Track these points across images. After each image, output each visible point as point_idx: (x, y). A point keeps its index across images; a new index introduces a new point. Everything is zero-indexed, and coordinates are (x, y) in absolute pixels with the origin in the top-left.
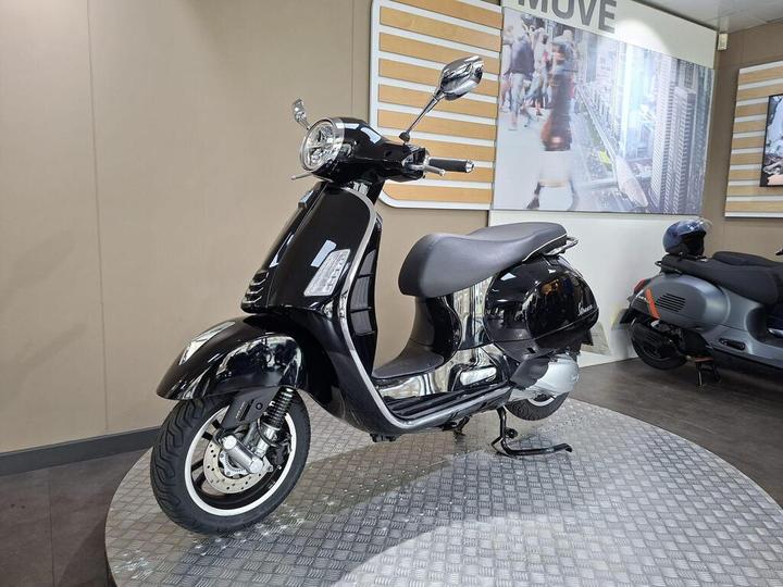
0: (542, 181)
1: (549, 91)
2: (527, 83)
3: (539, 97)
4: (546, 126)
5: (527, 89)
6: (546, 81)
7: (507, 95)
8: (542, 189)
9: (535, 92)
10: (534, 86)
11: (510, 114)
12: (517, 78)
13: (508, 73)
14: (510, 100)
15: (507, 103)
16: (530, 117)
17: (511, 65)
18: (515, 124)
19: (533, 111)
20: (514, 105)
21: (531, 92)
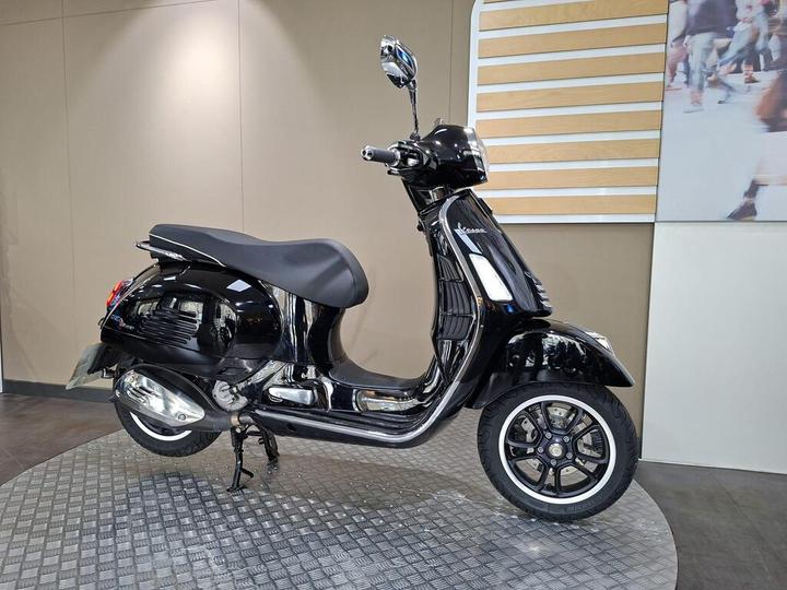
0: (760, 177)
1: (774, 45)
2: (722, 42)
3: (750, 57)
4: (768, 97)
5: (722, 51)
6: (764, 30)
7: (681, 67)
8: (761, 191)
9: (740, 51)
10: (737, 44)
11: (687, 91)
12: (702, 40)
13: (682, 36)
14: (688, 72)
15: (681, 77)
16: (730, 88)
17: (687, 26)
18: (697, 102)
19: (737, 80)
20: (696, 78)
21: (730, 54)
